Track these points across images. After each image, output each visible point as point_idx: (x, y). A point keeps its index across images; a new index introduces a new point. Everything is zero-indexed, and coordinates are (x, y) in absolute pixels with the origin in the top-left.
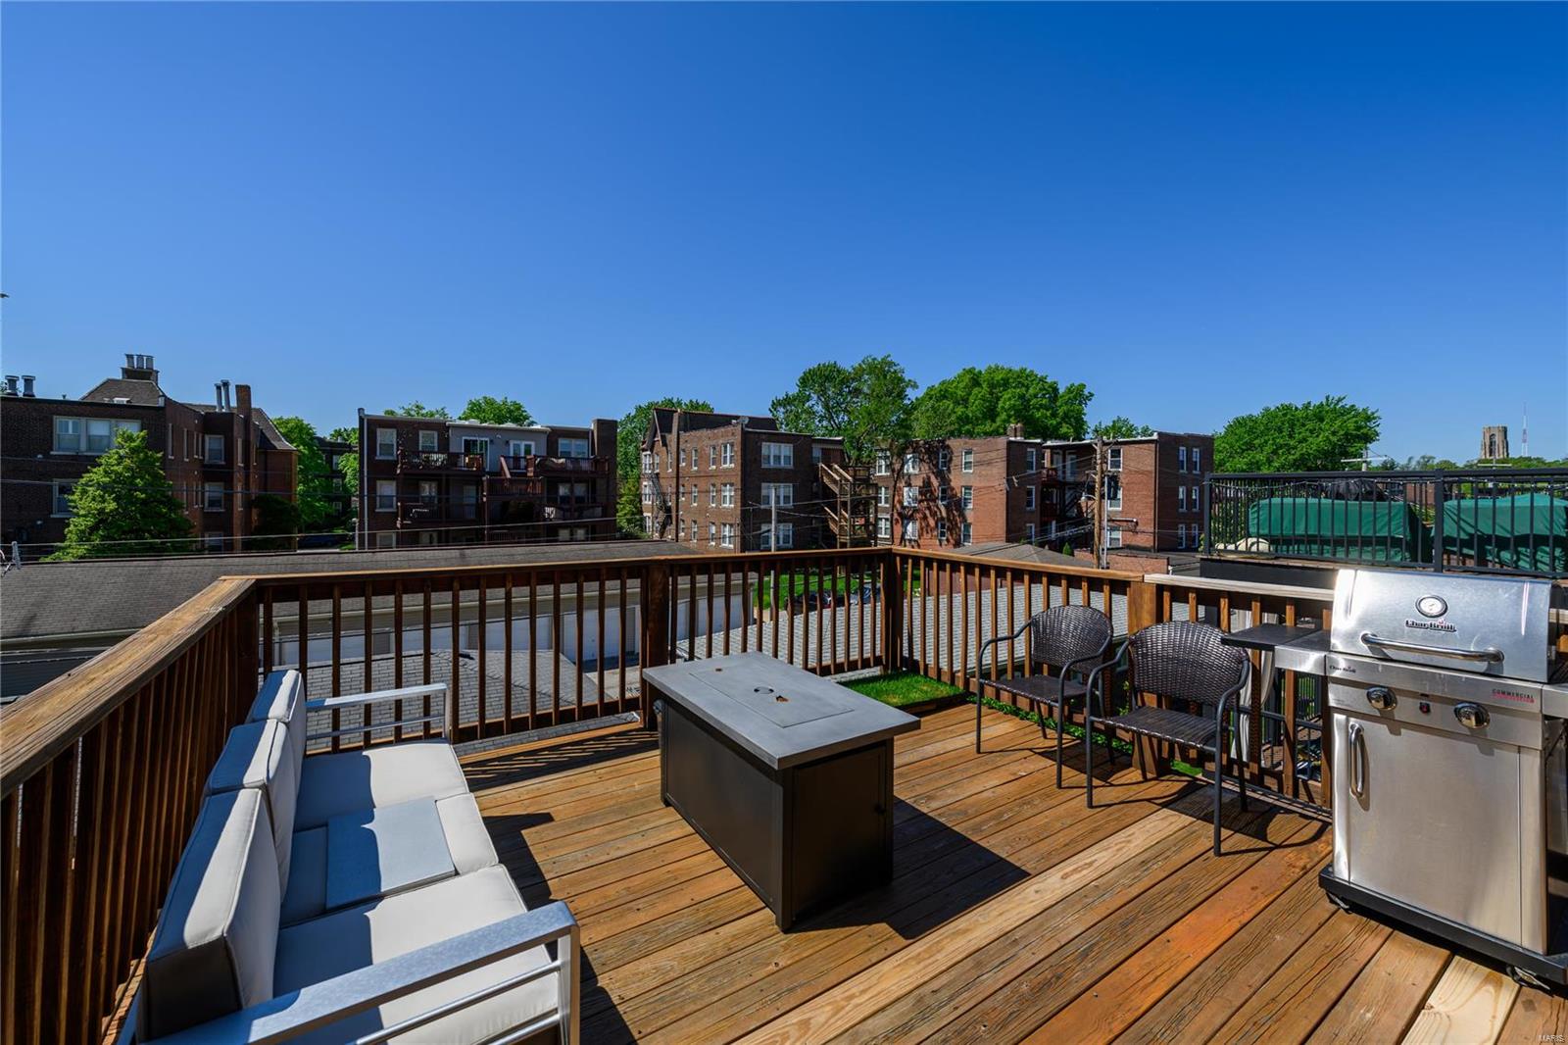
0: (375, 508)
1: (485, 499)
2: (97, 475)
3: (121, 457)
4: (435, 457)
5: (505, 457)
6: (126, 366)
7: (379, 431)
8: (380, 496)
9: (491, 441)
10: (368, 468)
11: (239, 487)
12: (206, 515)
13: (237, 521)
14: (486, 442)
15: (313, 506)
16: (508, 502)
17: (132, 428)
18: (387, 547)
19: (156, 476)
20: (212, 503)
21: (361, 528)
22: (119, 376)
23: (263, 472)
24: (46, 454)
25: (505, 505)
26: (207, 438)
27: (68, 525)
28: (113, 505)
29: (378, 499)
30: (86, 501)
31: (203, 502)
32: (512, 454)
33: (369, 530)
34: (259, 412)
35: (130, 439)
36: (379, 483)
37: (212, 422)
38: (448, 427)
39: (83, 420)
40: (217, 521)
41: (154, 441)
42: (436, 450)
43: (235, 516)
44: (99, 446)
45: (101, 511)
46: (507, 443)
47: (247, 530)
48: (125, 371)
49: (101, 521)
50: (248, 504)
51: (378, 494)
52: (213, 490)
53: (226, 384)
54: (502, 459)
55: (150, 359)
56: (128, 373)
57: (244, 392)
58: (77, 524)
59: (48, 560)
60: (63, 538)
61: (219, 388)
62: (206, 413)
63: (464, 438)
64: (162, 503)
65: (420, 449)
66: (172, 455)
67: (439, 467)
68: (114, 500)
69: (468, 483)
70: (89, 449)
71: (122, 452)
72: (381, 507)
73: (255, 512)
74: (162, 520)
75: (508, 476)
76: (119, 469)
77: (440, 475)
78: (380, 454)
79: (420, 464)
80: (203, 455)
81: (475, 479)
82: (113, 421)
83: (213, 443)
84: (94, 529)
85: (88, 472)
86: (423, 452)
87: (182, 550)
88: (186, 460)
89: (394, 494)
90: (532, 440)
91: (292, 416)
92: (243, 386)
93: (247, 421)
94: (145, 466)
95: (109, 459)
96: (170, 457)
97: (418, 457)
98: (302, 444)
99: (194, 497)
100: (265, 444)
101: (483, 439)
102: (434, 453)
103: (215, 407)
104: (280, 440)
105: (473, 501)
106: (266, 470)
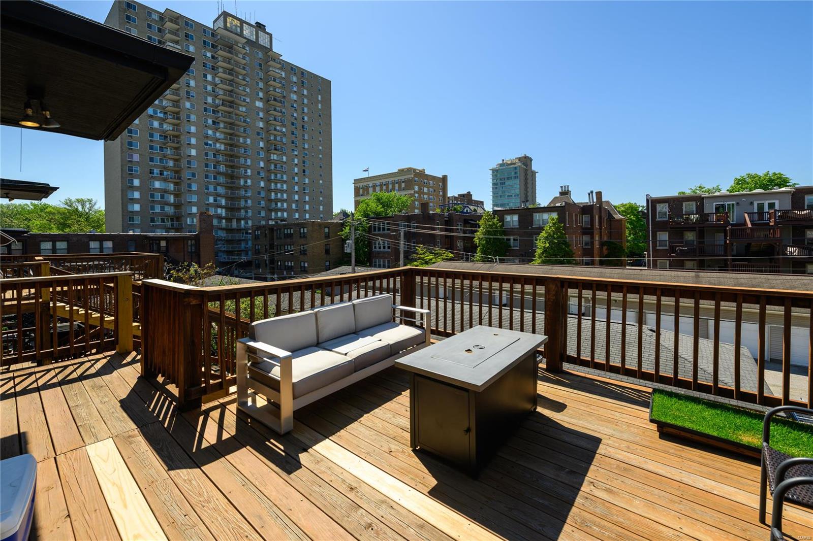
0: (657, 247)
1: (728, 242)
2: (543, 234)
3: (550, 227)
4: (692, 217)
5: (748, 213)
6: (560, 191)
7: (658, 205)
8: (659, 241)
9: (738, 204)
10: (652, 225)
11: (597, 238)
12: (584, 249)
13: (596, 252)
14: (733, 205)
15: (638, 246)
16: (751, 244)
17: (555, 215)
18: (663, 268)
19: (561, 233)
20: (586, 244)
21: (649, 256)
22: (558, 195)
23: (609, 231)
24: (531, 227)
25: (748, 246)
26: (584, 216)
27: (536, 252)
28: (547, 245)
29: (658, 242)
30: (541, 243)
31: (582, 244)
32: (756, 211)
33: (653, 257)
34: (608, 202)
35: (553, 219)
36: (658, 233)
37: (586, 209)
38: (703, 198)
39: (541, 214)
40: (588, 252)
41: (561, 219)
42: (695, 213)
43: (595, 250)
44: (545, 222)
45: (544, 247)
46: (752, 203)
47: (601, 255)
48: (560, 193)
49: (545, 251)
50: (602, 244)
51: (658, 239)
52: (586, 238)
53: (592, 192)
54: (746, 215)
55: (568, 186)
56: (561, 194)
57: (599, 194)
58: (539, 251)
59: (531, 264)
60: (535, 257)
61: (589, 194)
62: (583, 206)
63: (715, 204)
64: (563, 244)
65: (684, 213)
66: (569, 224)
67: (694, 223)
68: (549, 243)
69: (719, 232)
70: (543, 224)
71: (551, 225)
72: (659, 246)
73: (605, 248)
74: (563, 251)
75: (750, 226)
76: (549, 231)
77: (695, 228)
78: (659, 218)
79: (683, 222)
80: (582, 224)
81: (722, 229)
82: (549, 213)
83: (586, 218)
84: (543, 253)
85: (542, 232)
86: (685, 215)
87: (569, 263)
88: (575, 226)
89: (667, 239)
90: (776, 199)
91: (627, 202)
92: (598, 192)
93: (600, 207)
94: (558, 229)
95: (547, 228)
96: (567, 225)
97: (682, 218)
98: (632, 215)
99: (577, 241)
100: (610, 217)
101: (731, 203)
102: (693, 214)
103: (588, 203)
104: (617, 214)
105: (722, 243)
106: (611, 229)
